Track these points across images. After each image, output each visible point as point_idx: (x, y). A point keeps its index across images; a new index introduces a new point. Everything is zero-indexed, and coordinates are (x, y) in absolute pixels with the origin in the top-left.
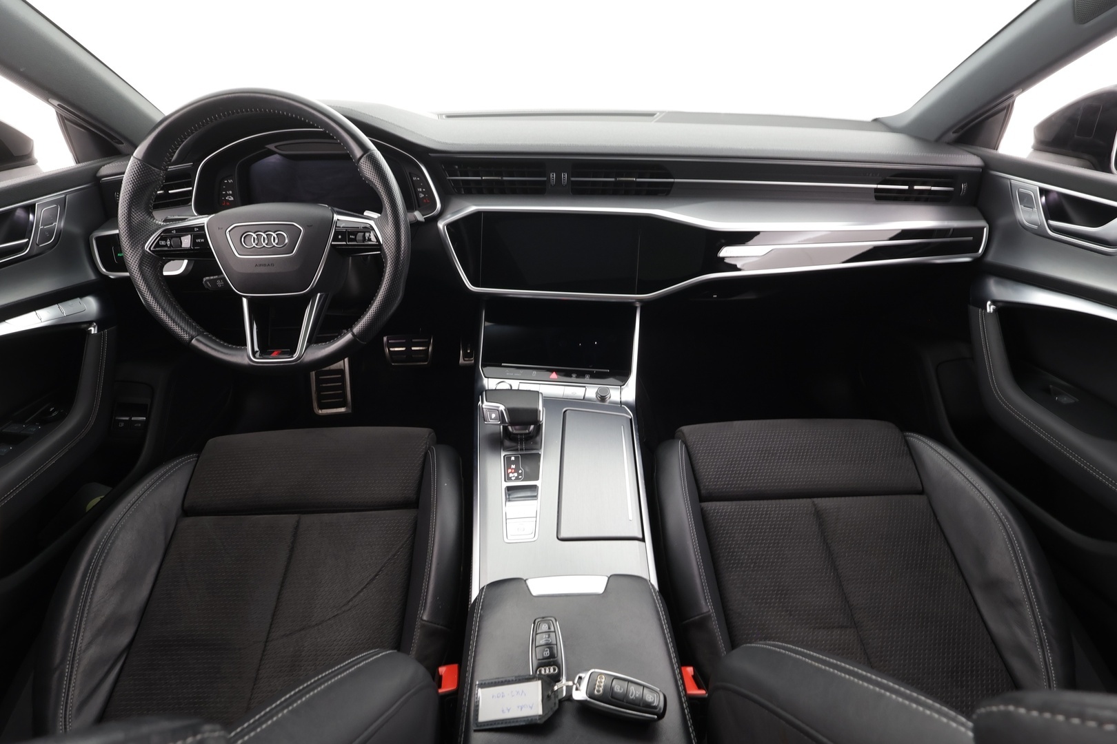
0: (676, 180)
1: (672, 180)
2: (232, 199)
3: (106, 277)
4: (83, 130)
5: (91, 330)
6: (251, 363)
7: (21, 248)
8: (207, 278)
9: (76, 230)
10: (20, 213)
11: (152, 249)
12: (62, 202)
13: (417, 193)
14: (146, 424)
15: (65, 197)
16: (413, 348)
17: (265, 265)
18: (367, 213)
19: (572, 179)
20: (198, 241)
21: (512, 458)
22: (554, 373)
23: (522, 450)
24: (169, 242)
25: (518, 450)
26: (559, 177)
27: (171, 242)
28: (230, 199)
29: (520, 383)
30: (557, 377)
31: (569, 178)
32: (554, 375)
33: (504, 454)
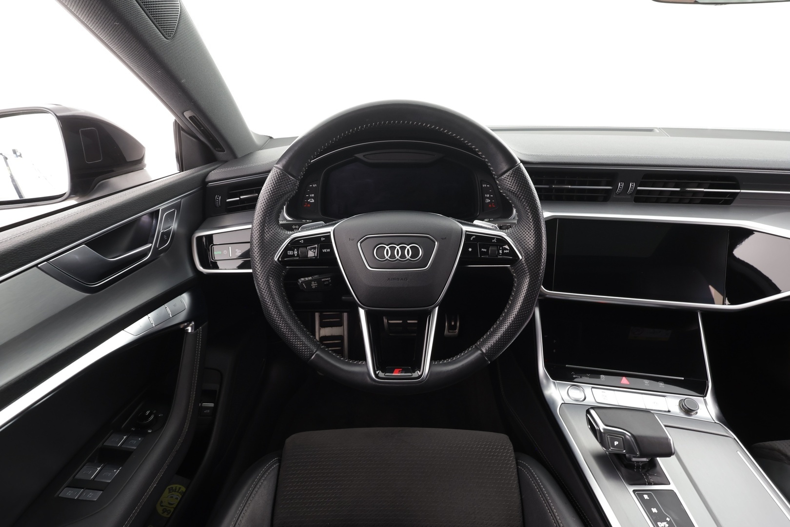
0: (742, 191)
1: (739, 191)
2: (313, 201)
3: (201, 273)
4: (194, 139)
5: (188, 330)
6: (374, 383)
7: (144, 254)
8: (303, 279)
9: (183, 231)
10: (146, 219)
11: (280, 259)
12: (177, 206)
13: (484, 198)
14: (214, 410)
15: (181, 201)
16: (409, 321)
17: (398, 279)
18: (476, 222)
19: (639, 188)
20: (325, 251)
21: (646, 497)
22: (624, 378)
23: (650, 484)
24: (296, 252)
25: (646, 484)
26: (626, 187)
27: (298, 252)
28: (311, 201)
29: (593, 388)
30: (629, 383)
31: (636, 187)
32: (624, 381)
33: (631, 489)
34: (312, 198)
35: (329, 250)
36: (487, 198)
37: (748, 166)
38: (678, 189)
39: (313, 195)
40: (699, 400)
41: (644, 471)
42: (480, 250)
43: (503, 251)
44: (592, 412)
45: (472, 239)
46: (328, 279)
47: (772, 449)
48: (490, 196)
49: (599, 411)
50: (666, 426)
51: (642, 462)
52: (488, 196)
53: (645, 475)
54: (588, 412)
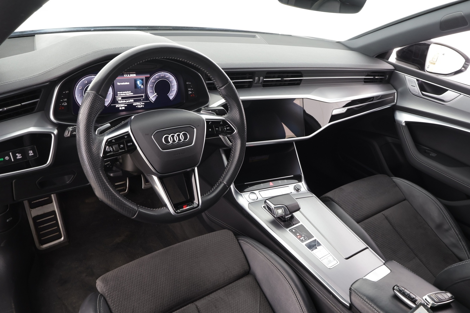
0: (304, 78)
1: (302, 78)
6: (177, 217)
11: (104, 155)
13: (187, 91)
17: (180, 154)
19: (264, 79)
20: (129, 144)
21: (294, 231)
22: (271, 182)
23: (294, 225)
24: (112, 149)
25: (292, 226)
26: (259, 79)
27: (113, 149)
28: (65, 105)
29: (259, 191)
30: (273, 184)
31: (263, 79)
32: (271, 184)
33: (288, 230)
34: (65, 102)
35: (131, 144)
36: (190, 91)
37: (306, 67)
38: (280, 79)
39: (66, 100)
40: (300, 184)
41: (290, 221)
42: (215, 129)
43: (226, 128)
44: (267, 201)
45: (210, 123)
46: (108, 163)
47: (326, 197)
48: (191, 89)
49: (270, 200)
50: (296, 199)
51: (288, 217)
52: (190, 89)
53: (291, 222)
54: (265, 202)
